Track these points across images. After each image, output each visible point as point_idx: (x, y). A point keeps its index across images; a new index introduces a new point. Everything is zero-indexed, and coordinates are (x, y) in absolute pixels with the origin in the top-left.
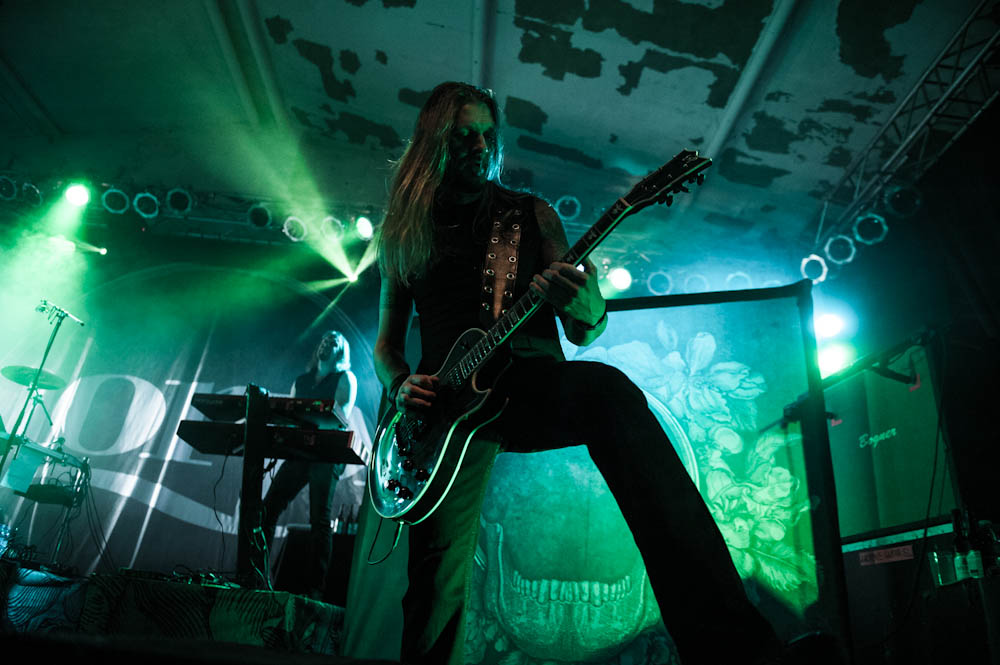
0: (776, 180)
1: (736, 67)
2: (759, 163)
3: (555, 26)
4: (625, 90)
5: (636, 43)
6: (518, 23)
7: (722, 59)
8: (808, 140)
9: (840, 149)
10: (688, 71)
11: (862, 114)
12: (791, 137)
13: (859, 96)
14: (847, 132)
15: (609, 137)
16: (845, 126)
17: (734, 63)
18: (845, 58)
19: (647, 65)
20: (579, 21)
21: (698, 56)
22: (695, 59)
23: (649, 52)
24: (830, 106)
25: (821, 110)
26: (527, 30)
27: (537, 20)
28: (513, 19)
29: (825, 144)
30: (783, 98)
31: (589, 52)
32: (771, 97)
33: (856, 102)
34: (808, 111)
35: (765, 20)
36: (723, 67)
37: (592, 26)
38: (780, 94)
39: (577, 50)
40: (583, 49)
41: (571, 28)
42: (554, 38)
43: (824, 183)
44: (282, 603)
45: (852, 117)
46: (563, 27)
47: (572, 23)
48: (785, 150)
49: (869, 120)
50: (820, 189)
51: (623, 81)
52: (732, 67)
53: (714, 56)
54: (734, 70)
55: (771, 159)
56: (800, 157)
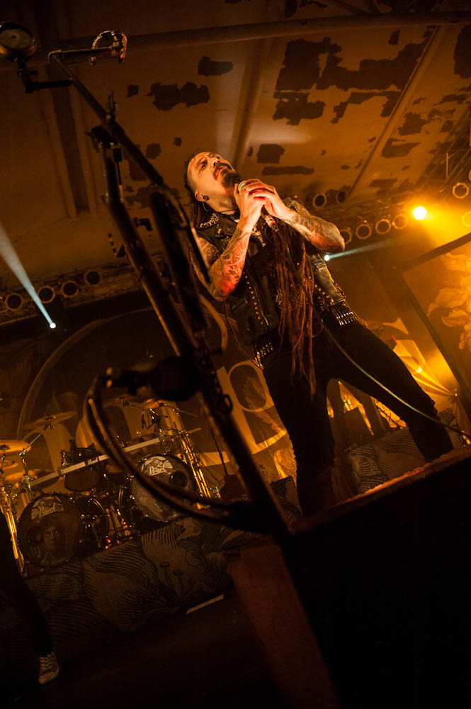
0: (412, 149)
1: (400, 90)
2: (404, 143)
3: (299, 92)
4: (335, 121)
5: (346, 90)
6: (276, 96)
7: (393, 88)
8: (432, 122)
9: (448, 122)
10: (373, 99)
11: (461, 99)
12: (424, 122)
13: (461, 90)
14: (452, 112)
15: (321, 152)
16: (452, 109)
17: (399, 88)
18: (456, 72)
19: (350, 102)
20: (314, 86)
21: (379, 89)
22: (377, 91)
23: (353, 94)
24: (447, 99)
25: (441, 103)
26: (281, 99)
27: (288, 91)
28: (272, 94)
29: (441, 121)
30: (422, 102)
31: (318, 102)
32: (416, 102)
33: (459, 94)
34: (435, 105)
35: (419, 60)
36: (393, 92)
37: (322, 87)
38: (421, 99)
39: (311, 104)
40: (314, 102)
41: (309, 91)
42: (297, 99)
43: (438, 144)
45: (456, 102)
46: (304, 91)
47: (310, 88)
48: (419, 132)
49: (464, 102)
50: (435, 147)
51: (335, 115)
52: (397, 90)
53: (389, 86)
54: (398, 92)
55: (410, 139)
56: (428, 133)
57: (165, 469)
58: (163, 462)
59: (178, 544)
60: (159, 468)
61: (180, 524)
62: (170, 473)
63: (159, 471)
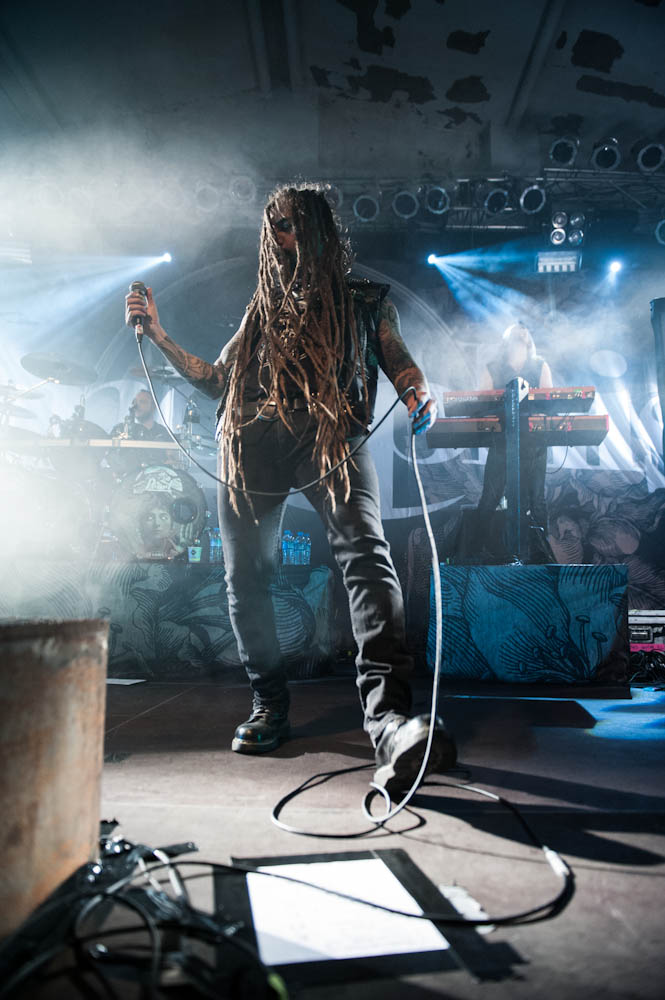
44: (624, 573)
57: (172, 489)
58: (172, 478)
59: (130, 593)
60: (163, 484)
61: (145, 568)
62: (175, 497)
63: (161, 488)
